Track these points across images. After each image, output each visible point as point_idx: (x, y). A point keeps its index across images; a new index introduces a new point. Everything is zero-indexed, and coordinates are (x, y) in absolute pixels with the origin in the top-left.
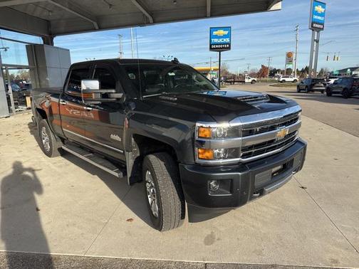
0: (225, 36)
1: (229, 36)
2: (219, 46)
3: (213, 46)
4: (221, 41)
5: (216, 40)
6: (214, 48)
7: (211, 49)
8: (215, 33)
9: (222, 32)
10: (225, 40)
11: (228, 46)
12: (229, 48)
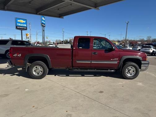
0: (24, 23)
1: (26, 23)
2: (21, 28)
3: (18, 27)
4: (22, 25)
5: (19, 25)
6: (18, 28)
8: (19, 21)
9: (22, 21)
10: (24, 25)
11: (26, 28)
12: (26, 29)
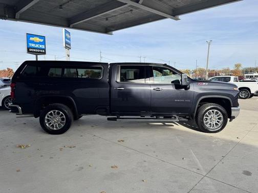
0: (40, 43)
1: (44, 43)
2: (36, 50)
3: (30, 50)
4: (37, 46)
5: (33, 45)
7: (29, 52)
8: (31, 39)
9: (37, 40)
10: (41, 46)
11: (44, 51)
12: (45, 53)
